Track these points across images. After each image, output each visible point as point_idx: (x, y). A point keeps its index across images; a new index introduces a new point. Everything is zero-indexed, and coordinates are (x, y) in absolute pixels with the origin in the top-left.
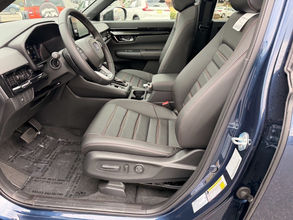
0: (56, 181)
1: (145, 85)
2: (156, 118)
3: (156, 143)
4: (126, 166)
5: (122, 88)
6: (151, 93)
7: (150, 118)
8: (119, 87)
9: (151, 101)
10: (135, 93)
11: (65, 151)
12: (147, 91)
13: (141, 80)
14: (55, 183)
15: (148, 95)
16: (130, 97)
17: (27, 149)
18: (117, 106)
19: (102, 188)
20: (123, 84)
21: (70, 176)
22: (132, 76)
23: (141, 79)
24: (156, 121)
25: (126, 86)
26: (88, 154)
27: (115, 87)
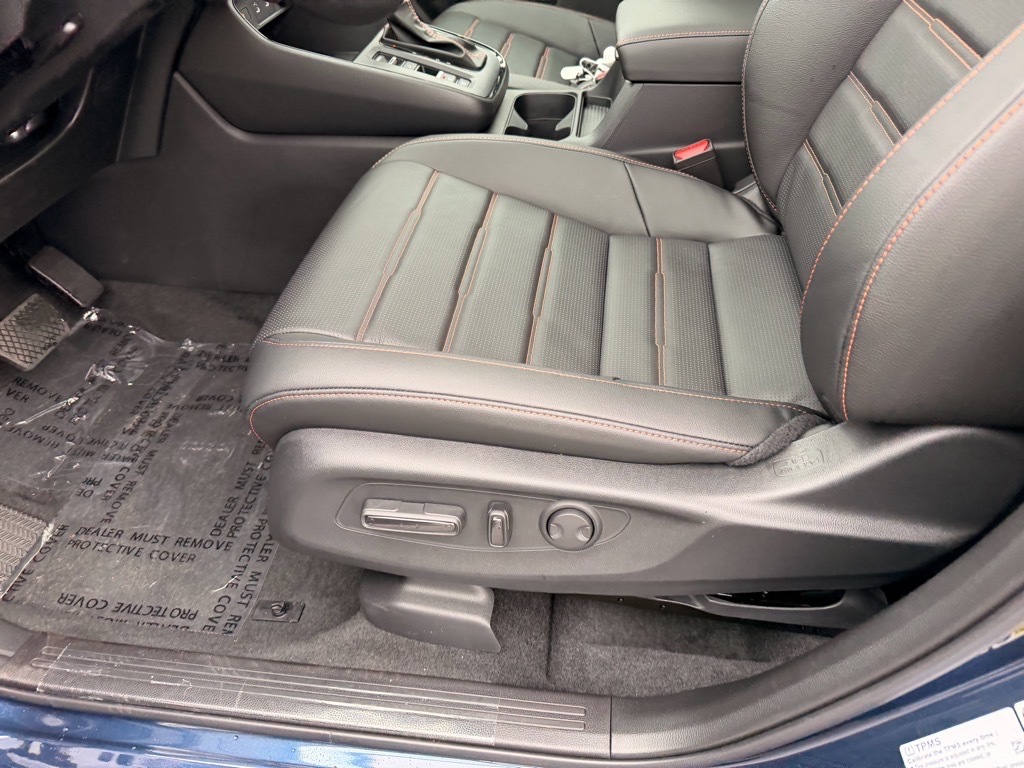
0: (169, 546)
1: (570, 72)
2: (640, 235)
3: (656, 382)
4: (498, 515)
5: (458, 78)
6: (608, 104)
7: (609, 235)
8: (440, 74)
9: (613, 143)
10: (521, 105)
11: (213, 397)
12: (584, 94)
13: (548, 50)
14: (164, 556)
15: (595, 118)
16: (501, 124)
17: (42, 391)
18: (435, 175)
19: (376, 604)
20: (461, 56)
21: (230, 523)
22: (505, 32)
23: (547, 44)
24: (642, 250)
25: (480, 69)
26: (283, 441)
27: (420, 70)
